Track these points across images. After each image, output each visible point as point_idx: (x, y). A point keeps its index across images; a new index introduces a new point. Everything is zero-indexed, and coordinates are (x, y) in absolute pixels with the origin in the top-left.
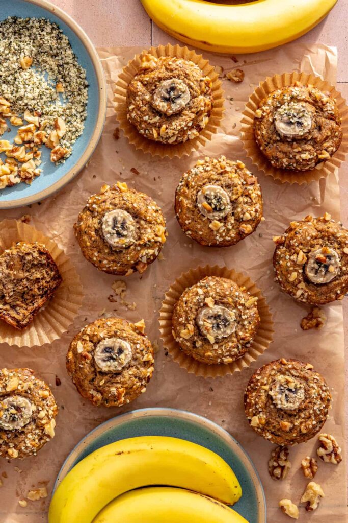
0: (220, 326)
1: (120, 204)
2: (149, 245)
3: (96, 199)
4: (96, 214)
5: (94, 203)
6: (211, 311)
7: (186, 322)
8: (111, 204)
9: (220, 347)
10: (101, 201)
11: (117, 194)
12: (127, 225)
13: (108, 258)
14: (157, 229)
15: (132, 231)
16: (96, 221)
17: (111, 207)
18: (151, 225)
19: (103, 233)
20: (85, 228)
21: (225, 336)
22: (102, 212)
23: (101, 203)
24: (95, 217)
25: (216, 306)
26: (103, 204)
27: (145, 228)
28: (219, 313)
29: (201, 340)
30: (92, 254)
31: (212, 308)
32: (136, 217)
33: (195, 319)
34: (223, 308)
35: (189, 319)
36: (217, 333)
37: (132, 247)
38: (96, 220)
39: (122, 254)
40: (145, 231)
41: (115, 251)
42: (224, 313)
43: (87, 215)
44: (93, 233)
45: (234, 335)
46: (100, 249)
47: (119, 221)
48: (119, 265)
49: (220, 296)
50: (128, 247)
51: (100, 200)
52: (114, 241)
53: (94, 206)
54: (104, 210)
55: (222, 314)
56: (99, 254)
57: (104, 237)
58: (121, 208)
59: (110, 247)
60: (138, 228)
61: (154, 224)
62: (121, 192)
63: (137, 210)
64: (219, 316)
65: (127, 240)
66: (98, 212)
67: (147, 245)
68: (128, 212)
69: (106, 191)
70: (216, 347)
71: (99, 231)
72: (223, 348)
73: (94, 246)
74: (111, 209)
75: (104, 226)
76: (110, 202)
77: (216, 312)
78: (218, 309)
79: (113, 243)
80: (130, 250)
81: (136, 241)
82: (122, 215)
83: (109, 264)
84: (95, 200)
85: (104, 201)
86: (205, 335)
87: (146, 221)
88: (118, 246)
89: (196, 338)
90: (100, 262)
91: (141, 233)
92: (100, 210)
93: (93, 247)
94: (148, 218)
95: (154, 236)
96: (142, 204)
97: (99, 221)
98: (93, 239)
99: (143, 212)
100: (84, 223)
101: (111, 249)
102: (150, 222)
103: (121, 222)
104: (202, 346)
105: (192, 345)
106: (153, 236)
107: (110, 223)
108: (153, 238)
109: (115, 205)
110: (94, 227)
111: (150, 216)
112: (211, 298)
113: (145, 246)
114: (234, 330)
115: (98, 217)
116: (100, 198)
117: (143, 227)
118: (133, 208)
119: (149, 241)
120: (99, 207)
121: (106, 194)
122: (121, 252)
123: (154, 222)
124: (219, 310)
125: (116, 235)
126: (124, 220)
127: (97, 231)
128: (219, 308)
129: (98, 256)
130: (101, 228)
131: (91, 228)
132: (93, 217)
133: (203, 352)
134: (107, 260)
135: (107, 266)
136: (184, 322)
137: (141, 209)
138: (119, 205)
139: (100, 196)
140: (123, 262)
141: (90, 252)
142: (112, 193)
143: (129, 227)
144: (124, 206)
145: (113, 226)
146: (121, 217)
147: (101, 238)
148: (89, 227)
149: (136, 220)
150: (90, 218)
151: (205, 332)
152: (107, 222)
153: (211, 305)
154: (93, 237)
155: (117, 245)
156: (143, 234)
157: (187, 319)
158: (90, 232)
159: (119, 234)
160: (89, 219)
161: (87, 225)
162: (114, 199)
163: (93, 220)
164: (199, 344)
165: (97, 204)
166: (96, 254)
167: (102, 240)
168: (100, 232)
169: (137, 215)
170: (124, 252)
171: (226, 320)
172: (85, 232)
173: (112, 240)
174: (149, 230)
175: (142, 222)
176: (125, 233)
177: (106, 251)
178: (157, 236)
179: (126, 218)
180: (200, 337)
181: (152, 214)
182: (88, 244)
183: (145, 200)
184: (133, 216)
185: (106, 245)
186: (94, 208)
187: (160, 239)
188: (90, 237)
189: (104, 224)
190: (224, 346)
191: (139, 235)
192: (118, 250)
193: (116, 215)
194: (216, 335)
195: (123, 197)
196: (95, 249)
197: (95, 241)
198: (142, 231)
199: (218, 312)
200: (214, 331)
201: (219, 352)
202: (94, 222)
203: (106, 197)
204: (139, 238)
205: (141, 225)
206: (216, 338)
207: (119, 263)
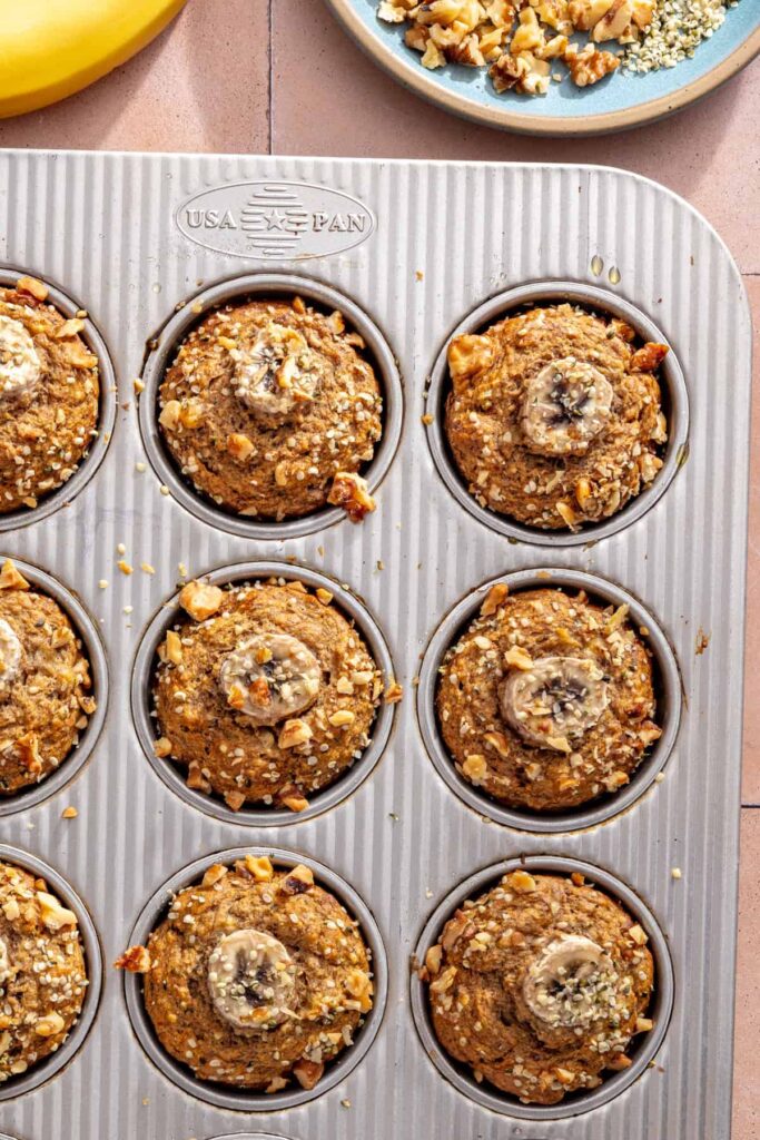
0: (569, 706)
1: (254, 912)
2: (330, 1020)
3: (192, 901)
4: (192, 939)
5: (188, 911)
6: (531, 678)
7: (480, 732)
8: (231, 912)
9: (587, 755)
10: (204, 907)
11: (246, 887)
12: (274, 971)
13: (222, 1053)
14: (350, 979)
15: (286, 986)
16: (192, 960)
17: (231, 920)
18: (335, 969)
19: (208, 991)
20: (165, 976)
21: (590, 725)
22: (208, 936)
23: (206, 912)
24: (191, 946)
25: (538, 662)
26: (211, 914)
27: (320, 977)
28: (554, 675)
29: (536, 759)
30: (182, 1042)
31: (530, 670)
32: (297, 949)
33: (498, 715)
34: (558, 658)
35: (483, 719)
36: (568, 726)
37: (285, 1028)
38: (192, 957)
39: (259, 1046)
40: (319, 985)
41: (243, 1038)
42: (564, 671)
43: (168, 943)
44: (184, 990)
45: (609, 713)
46: (202, 1030)
47: (253, 962)
48: (250, 1070)
49: (534, 634)
50: (275, 1029)
51: (202, 904)
52: (240, 1013)
53: (189, 919)
54: (212, 930)
55: (560, 674)
56: (200, 1042)
57: (212, 999)
58: (257, 925)
59: (229, 1028)
60: (303, 976)
61: (342, 965)
62: (257, 882)
63: (299, 931)
64: (556, 682)
65: (272, 1012)
66: (196, 934)
67: (326, 1022)
68: (276, 936)
69: (219, 882)
70: (577, 760)
71: (198, 984)
72: (596, 756)
73: (188, 1023)
74: (231, 928)
75: (213, 975)
76: (228, 908)
77: (544, 677)
78: (547, 666)
79: (237, 1020)
80: (279, 1034)
81: (297, 1010)
82: (261, 946)
83: (225, 1068)
84: (190, 904)
85: (214, 907)
86: (540, 743)
87: (321, 957)
88: (249, 1028)
89: (519, 760)
90: (203, 1061)
91: (309, 991)
92: (202, 929)
93: (184, 1025)
94: (328, 951)
95: (343, 997)
96: (311, 915)
97: (198, 957)
98: (183, 1004)
99: (315, 935)
100: (161, 964)
101: (232, 1030)
102: (332, 962)
103: (259, 963)
104: (544, 772)
105: (516, 779)
106: (340, 996)
107: (230, 966)
108: (341, 1004)
109: (241, 916)
110: (186, 974)
111: (332, 947)
112: (515, 648)
113: (320, 1024)
114: (606, 701)
115: (198, 948)
116: (202, 900)
117: (314, 974)
118: (290, 924)
119: (332, 1011)
120: (201, 921)
121: (218, 888)
122: (256, 1038)
123: (342, 960)
124: (552, 667)
125: (244, 998)
126: (266, 958)
127: (192, 983)
128: (549, 663)
129: (198, 1047)
130: (205, 977)
131: (179, 976)
132: (183, 947)
133: (551, 784)
134: (219, 1057)
135: (221, 1071)
136: (473, 732)
137: (308, 927)
138: (251, 917)
139: (204, 893)
140: (260, 1062)
141: (178, 1039)
142: (234, 886)
143: (280, 978)
144: (266, 919)
145: (235, 973)
146: (259, 951)
147: (204, 1003)
148: (173, 972)
149: (297, 954)
150: (177, 950)
151: (539, 736)
152: (220, 963)
153: (525, 662)
154: (186, 1000)
155: (247, 1024)
156: (315, 992)
157: (478, 724)
158: (175, 986)
159: (251, 995)
160: (174, 955)
161: (169, 970)
162: (239, 899)
163: (183, 956)
164: (534, 771)
165: (194, 914)
166: (192, 1043)
167: (208, 1008)
168: (202, 988)
169: (296, 943)
170: (264, 1039)
171: (575, 687)
172: (165, 987)
173: (235, 1011)
174: (330, 983)
175: (313, 961)
176: (268, 992)
177: (218, 1036)
178: (349, 996)
179: (269, 953)
180: (530, 754)
181: (337, 941)
182: (173, 1017)
183: (320, 903)
184: (288, 946)
185: (218, 1021)
186: (188, 926)
187: (357, 1005)
188: (177, 1000)
189: (213, 968)
190: (595, 751)
191: (303, 993)
192: (248, 1036)
193: (245, 947)
194: (567, 731)
195: (261, 896)
196: (189, 1030)
197: (190, 1009)
198: (313, 985)
199: (548, 673)
200: (559, 724)
201: (590, 768)
202: (187, 961)
203: (218, 897)
204: (306, 1003)
205: (311, 969)
206: (572, 738)
207: (249, 1065)
